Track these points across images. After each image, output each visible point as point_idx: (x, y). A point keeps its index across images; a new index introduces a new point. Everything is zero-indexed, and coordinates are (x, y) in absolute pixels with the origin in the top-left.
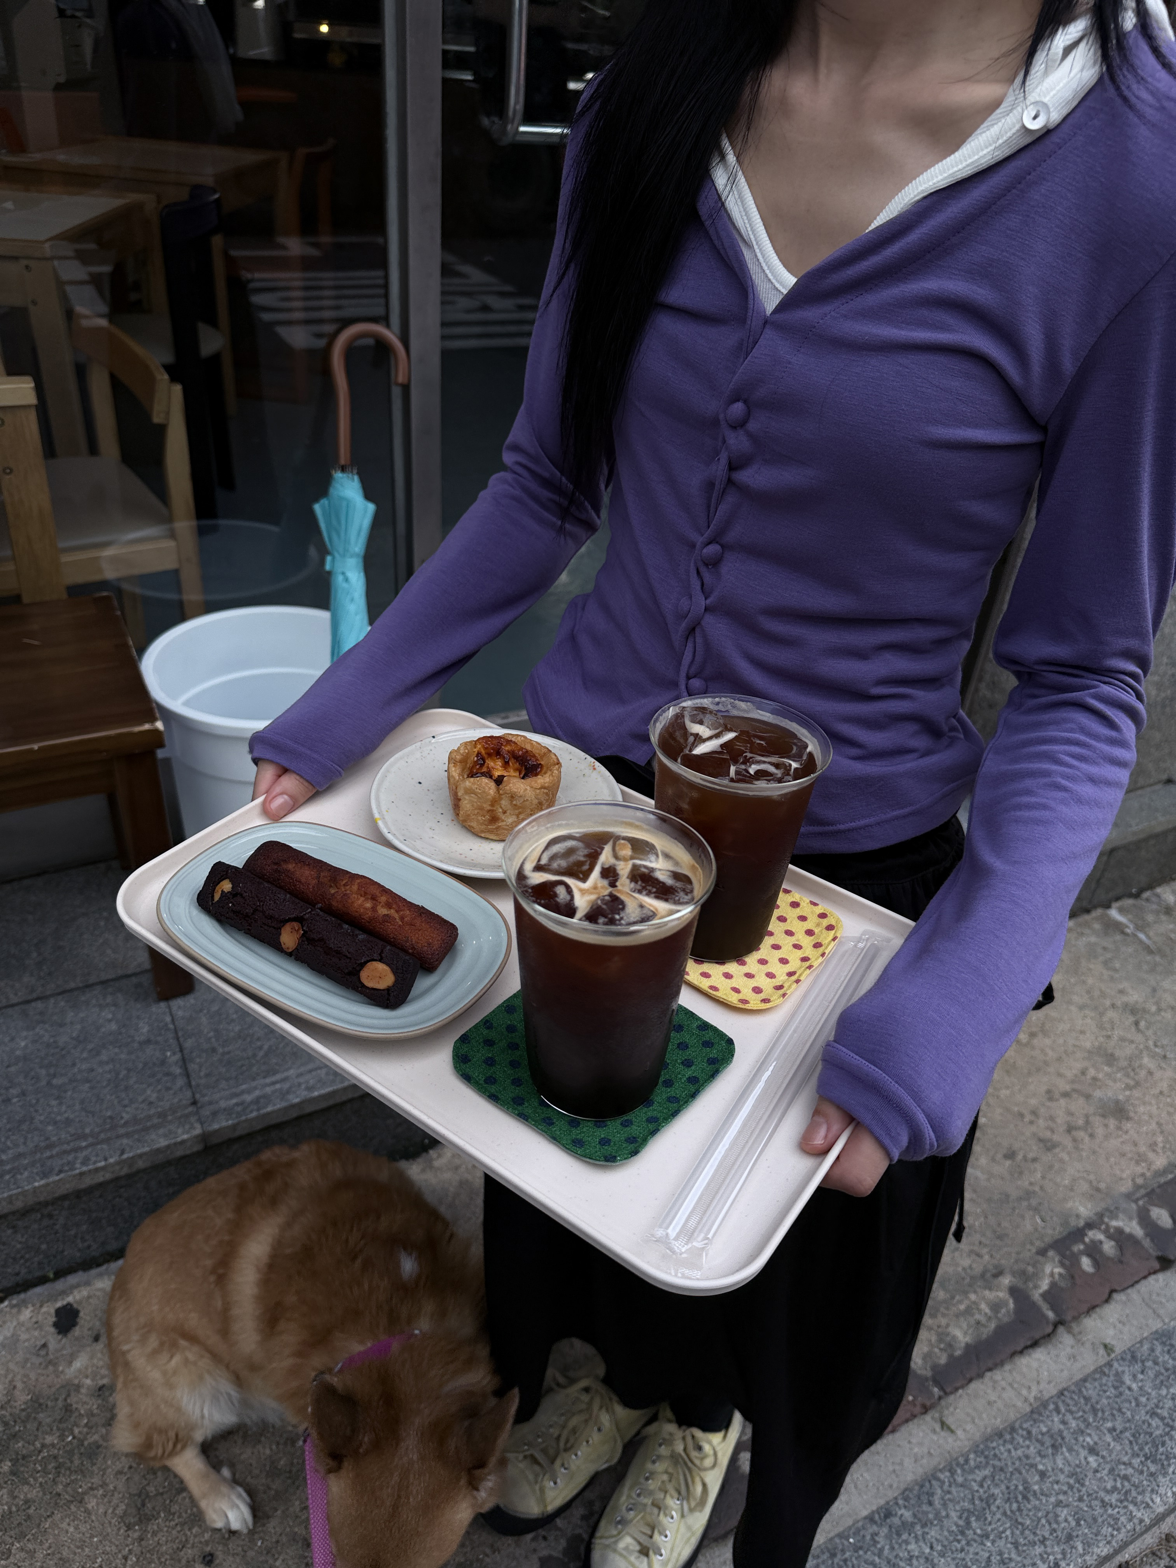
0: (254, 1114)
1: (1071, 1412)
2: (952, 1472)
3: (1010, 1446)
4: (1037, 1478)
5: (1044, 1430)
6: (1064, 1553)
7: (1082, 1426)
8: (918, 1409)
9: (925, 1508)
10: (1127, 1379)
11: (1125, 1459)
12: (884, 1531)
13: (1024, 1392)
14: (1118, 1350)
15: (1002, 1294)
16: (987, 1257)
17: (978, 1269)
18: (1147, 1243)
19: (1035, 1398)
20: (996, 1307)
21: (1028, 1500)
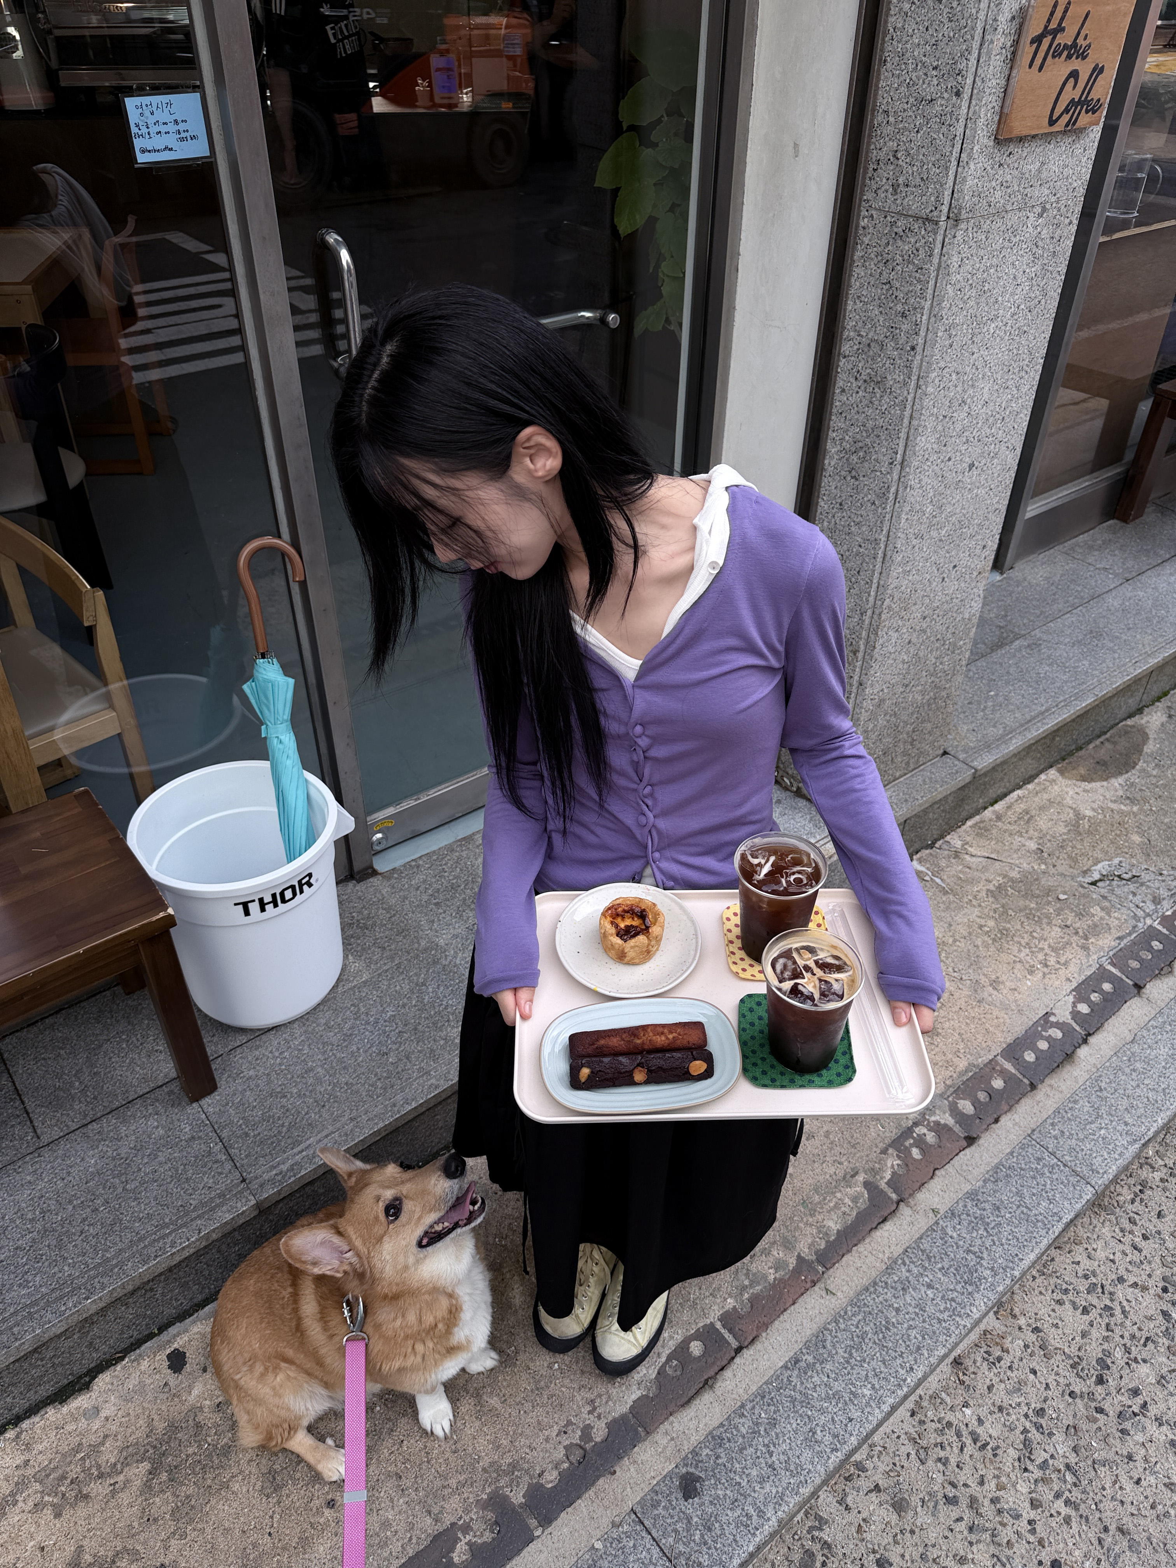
0: (293, 1179)
1: (913, 1262)
2: (837, 1322)
3: (874, 1296)
4: (894, 1313)
5: (896, 1279)
6: (916, 1361)
7: (921, 1271)
8: (809, 1284)
9: (821, 1351)
10: (949, 1231)
11: (952, 1287)
12: (796, 1372)
13: (881, 1256)
14: (942, 1212)
15: (860, 1189)
16: (846, 1163)
17: (841, 1174)
18: (957, 1129)
19: (889, 1258)
20: (855, 1199)
21: (889, 1330)
